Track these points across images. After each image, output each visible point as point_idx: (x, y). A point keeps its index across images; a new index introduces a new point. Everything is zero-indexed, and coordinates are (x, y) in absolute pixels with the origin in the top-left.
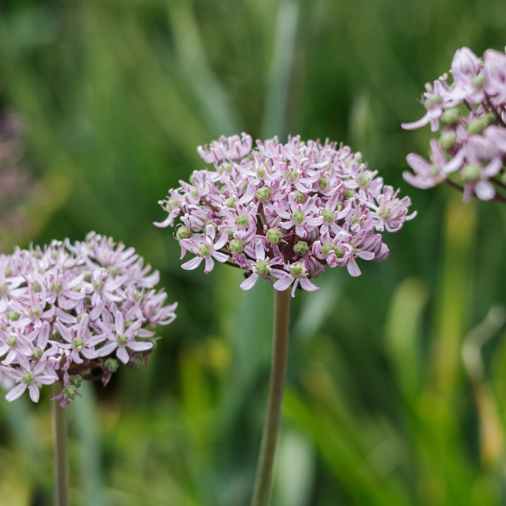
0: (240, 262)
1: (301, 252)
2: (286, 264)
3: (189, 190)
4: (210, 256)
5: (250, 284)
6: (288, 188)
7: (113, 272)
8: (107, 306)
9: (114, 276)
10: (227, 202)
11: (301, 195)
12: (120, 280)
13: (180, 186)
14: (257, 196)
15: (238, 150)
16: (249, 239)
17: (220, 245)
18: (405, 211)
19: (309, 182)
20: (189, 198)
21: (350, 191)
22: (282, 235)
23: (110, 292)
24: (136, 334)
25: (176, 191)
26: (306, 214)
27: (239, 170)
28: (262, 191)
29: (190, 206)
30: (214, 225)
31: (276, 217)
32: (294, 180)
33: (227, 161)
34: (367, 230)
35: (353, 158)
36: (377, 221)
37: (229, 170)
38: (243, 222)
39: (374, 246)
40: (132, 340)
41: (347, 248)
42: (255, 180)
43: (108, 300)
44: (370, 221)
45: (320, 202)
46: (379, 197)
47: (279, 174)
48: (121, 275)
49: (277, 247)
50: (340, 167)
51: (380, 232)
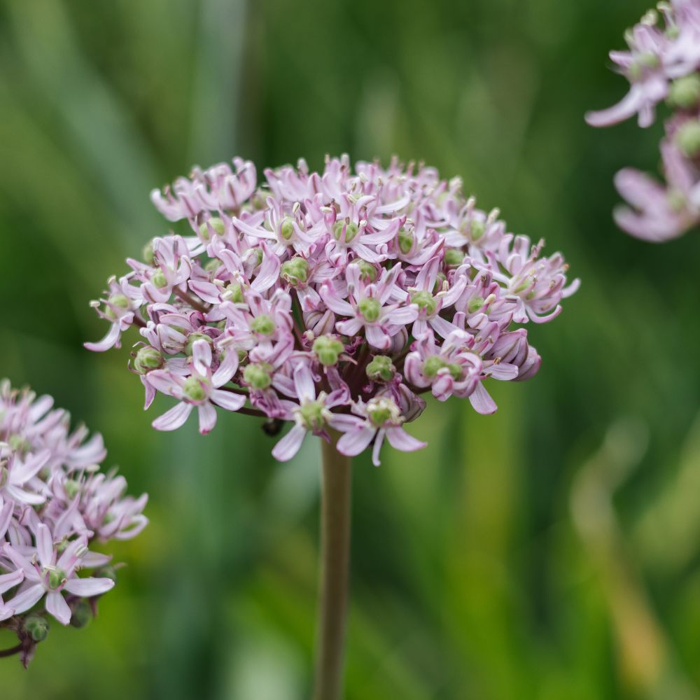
0: (265, 406)
1: (382, 377)
2: (356, 401)
3: (147, 277)
4: (206, 399)
5: (291, 446)
6: (341, 255)
7: (19, 446)
8: (16, 514)
9: (22, 453)
10: (228, 292)
11: (367, 266)
12: (35, 462)
13: (130, 269)
14: (286, 276)
15: (232, 192)
16: (280, 361)
17: (224, 376)
18: (561, 280)
19: (381, 241)
20: (150, 291)
21: (454, 252)
22: (342, 348)
23: (18, 487)
24: (78, 563)
25: (123, 280)
26: (383, 302)
27: (242, 229)
28: (293, 267)
29: (156, 307)
30: (206, 339)
31: (323, 313)
32: (351, 239)
33: (215, 214)
34: (500, 323)
35: (447, 188)
36: (514, 305)
37: (221, 232)
38: (265, 329)
39: (516, 352)
40: (73, 577)
41: (469, 362)
42: (275, 246)
43: (17, 501)
44: (502, 304)
45: (404, 277)
46: (508, 260)
47: (320, 230)
48: (34, 451)
49: (335, 371)
50: (428, 209)
51: (521, 325)
